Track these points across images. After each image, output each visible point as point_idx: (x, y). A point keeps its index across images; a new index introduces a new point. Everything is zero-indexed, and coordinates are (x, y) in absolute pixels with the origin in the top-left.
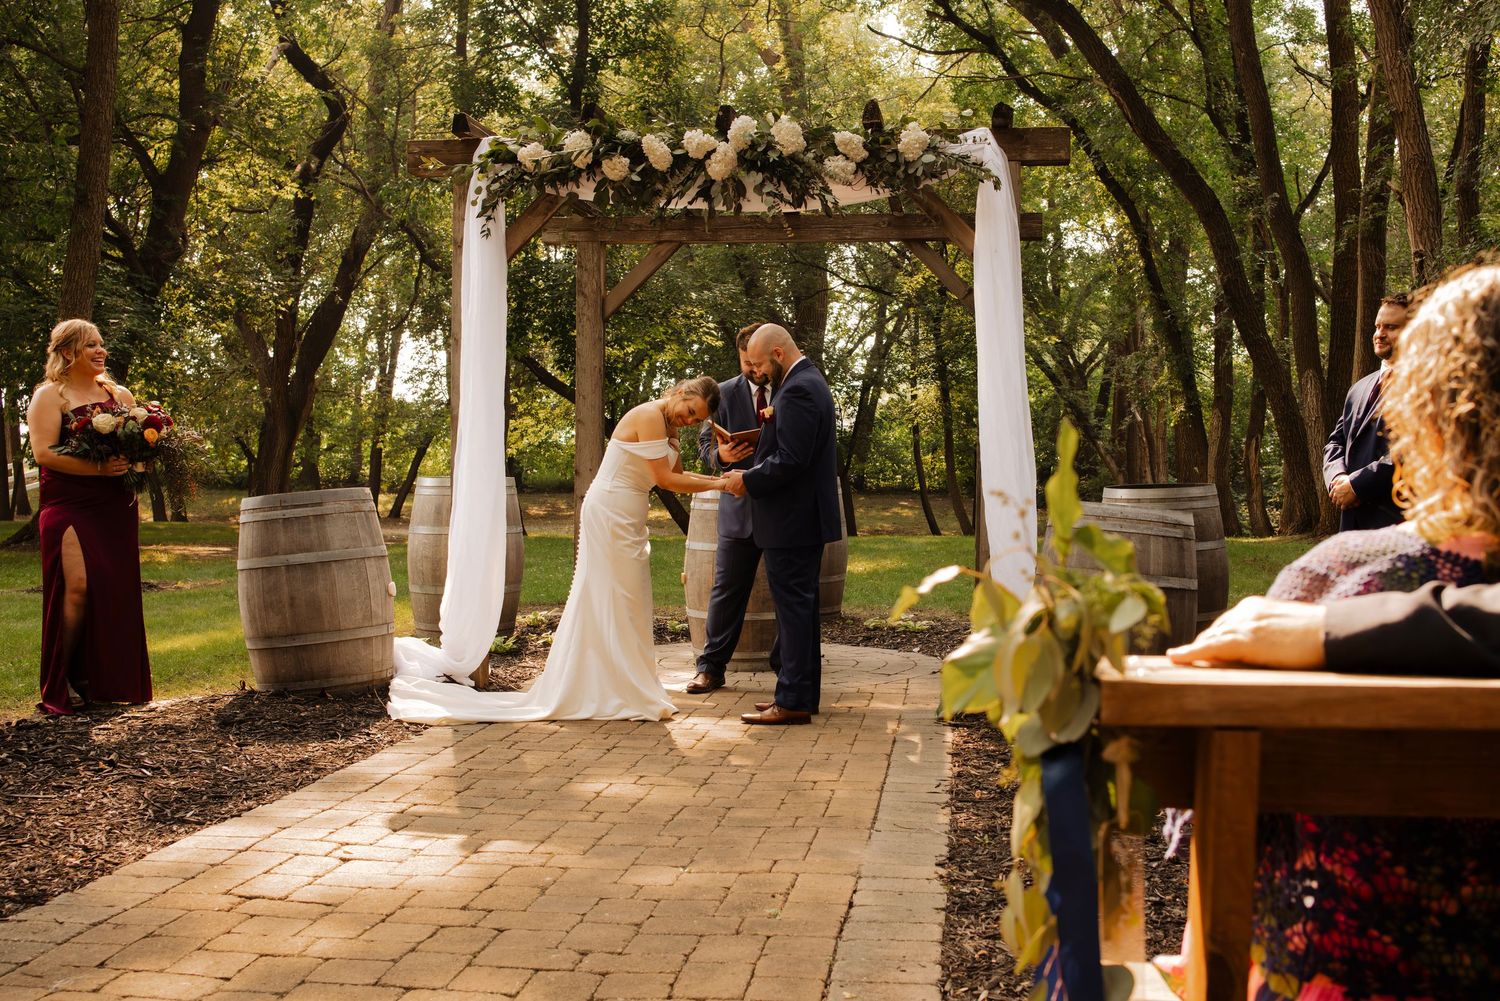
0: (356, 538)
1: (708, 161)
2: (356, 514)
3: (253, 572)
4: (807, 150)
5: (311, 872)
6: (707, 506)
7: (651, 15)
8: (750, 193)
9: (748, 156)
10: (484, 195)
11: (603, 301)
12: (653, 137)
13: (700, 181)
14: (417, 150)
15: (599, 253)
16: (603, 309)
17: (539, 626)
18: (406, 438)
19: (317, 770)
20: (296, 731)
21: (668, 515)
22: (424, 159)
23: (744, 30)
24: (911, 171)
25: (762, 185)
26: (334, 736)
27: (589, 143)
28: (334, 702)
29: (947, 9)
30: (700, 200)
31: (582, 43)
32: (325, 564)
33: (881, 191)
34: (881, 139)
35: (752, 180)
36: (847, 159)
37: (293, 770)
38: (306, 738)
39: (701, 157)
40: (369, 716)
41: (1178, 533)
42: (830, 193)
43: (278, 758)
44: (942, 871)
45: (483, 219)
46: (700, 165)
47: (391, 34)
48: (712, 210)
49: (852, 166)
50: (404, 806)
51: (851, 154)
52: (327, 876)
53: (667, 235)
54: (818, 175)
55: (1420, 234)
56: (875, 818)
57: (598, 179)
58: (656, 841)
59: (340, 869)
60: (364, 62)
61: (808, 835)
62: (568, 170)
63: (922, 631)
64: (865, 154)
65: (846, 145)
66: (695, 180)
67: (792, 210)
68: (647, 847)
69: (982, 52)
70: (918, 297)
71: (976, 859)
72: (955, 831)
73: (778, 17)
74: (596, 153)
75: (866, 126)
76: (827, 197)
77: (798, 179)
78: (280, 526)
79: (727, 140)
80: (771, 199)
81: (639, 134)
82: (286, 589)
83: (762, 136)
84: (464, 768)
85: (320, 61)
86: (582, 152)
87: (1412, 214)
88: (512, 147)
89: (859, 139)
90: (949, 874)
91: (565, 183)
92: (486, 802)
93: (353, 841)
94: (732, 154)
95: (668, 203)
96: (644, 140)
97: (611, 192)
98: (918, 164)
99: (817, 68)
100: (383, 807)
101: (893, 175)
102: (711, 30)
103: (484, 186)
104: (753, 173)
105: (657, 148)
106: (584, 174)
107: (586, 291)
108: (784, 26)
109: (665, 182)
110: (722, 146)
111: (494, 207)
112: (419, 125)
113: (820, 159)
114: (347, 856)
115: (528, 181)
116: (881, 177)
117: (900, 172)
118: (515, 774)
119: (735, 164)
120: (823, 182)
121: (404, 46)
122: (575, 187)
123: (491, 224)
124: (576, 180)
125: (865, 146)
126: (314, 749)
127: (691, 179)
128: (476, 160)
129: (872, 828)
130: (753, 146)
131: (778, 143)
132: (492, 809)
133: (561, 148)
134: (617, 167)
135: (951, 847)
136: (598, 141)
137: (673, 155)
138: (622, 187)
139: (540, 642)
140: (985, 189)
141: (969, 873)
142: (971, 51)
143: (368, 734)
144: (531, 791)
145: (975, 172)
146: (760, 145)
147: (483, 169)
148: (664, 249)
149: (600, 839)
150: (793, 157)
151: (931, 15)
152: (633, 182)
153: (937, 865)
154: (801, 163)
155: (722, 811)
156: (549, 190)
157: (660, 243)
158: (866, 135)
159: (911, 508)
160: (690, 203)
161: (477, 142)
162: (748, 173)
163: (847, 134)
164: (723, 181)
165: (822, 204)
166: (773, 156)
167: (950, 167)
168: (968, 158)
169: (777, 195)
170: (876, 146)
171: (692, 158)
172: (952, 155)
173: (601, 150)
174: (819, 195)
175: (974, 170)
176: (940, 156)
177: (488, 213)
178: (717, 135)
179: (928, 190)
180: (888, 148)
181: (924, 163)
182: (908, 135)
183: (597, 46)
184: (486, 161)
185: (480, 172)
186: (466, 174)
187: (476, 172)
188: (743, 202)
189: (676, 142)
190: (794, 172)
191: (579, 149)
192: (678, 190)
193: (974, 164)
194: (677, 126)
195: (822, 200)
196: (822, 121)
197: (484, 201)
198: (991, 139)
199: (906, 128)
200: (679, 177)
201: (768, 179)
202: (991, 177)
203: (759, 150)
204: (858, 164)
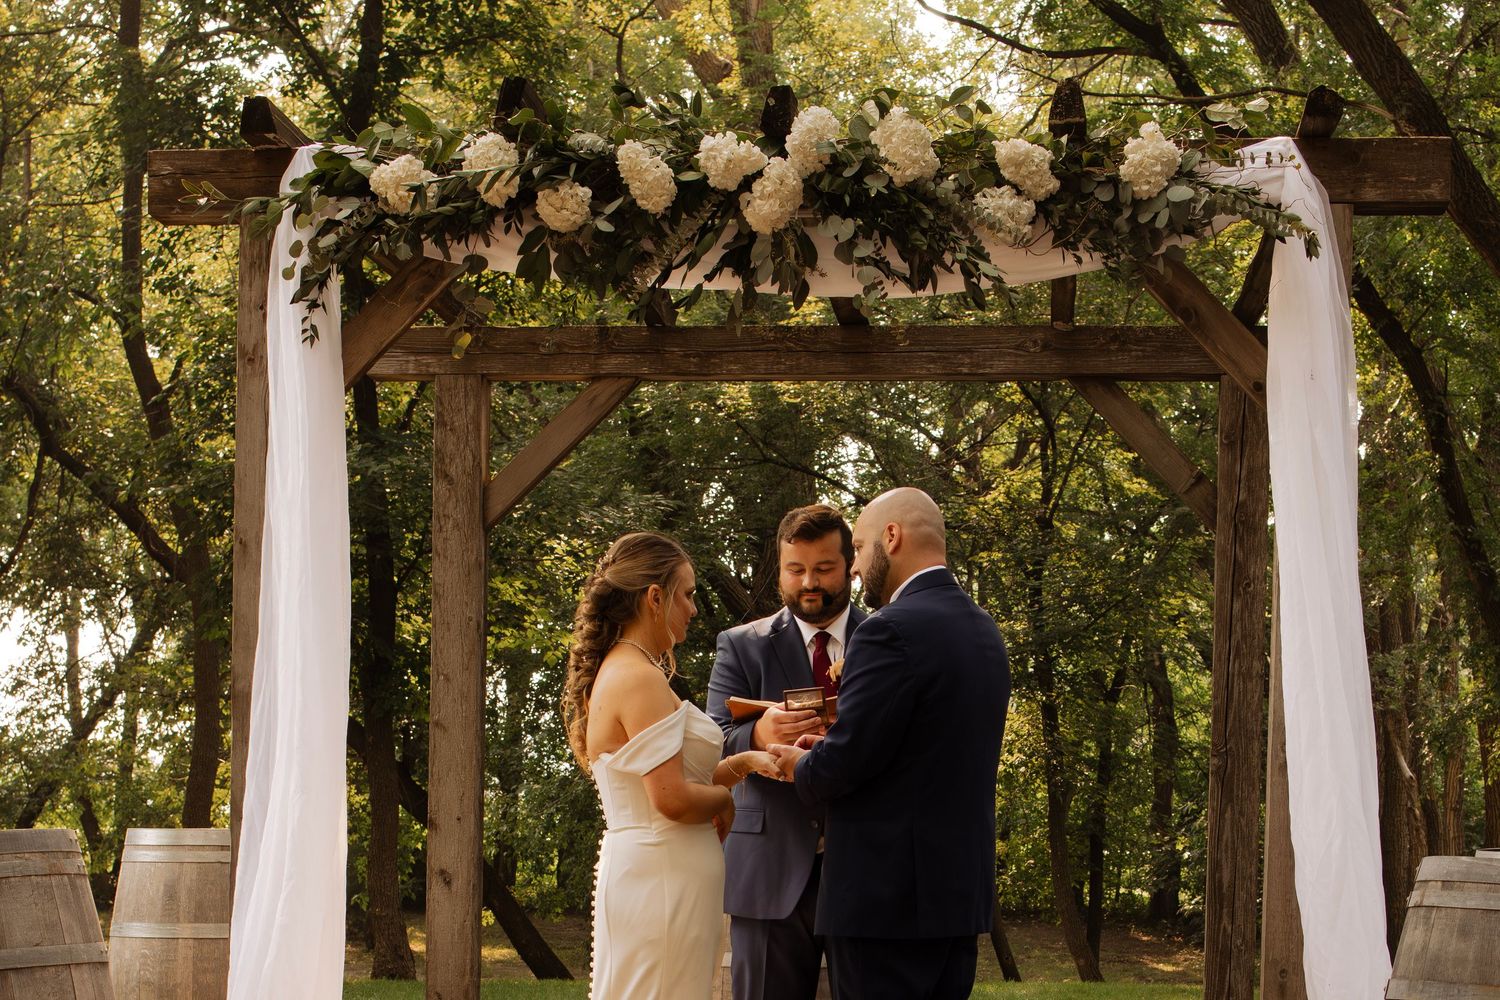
0: (55, 927)
1: (746, 196)
2: (54, 880)
4: (941, 176)
8: (827, 258)
9: (824, 185)
10: (304, 259)
11: (485, 490)
12: (638, 146)
13: (727, 236)
14: (167, 169)
15: (478, 399)
16: (485, 506)
22: (186, 185)
24: (1144, 219)
25: (851, 244)
27: (514, 157)
30: (728, 271)
33: (1085, 257)
34: (1086, 155)
35: (829, 235)
36: (1019, 193)
39: (732, 186)
42: (986, 258)
45: (302, 305)
46: (730, 202)
48: (749, 296)
49: (1027, 208)
51: (1028, 185)
53: (611, 363)
54: (961, 222)
57: (527, 228)
62: (471, 210)
64: (1053, 184)
65: (1018, 165)
66: (718, 232)
67: (909, 294)
69: (1136, 54)
74: (526, 176)
75: (1056, 131)
76: (983, 265)
77: (924, 232)
79: (784, 154)
80: (871, 271)
81: (610, 140)
83: (854, 145)
86: (502, 172)
88: (360, 164)
89: (1043, 155)
91: (462, 237)
94: (794, 182)
95: (664, 277)
96: (622, 152)
97: (553, 256)
98: (1162, 203)
101: (1108, 227)
103: (305, 243)
104: (835, 219)
105: (645, 168)
106: (499, 220)
107: (452, 471)
109: (660, 238)
110: (775, 166)
111: (322, 283)
112: (38, 190)
113: (966, 192)
115: (389, 230)
116: (1085, 229)
119: (800, 201)
120: (972, 238)
121: (13, 29)
122: (482, 243)
123: (317, 317)
124: (483, 230)
125: (1054, 167)
127: (708, 231)
128: (285, 188)
130: (835, 164)
131: (886, 161)
133: (458, 164)
134: (566, 205)
136: (530, 154)
137: (678, 183)
138: (574, 244)
140: (1288, 254)
145: (1274, 222)
146: (845, 165)
147: (302, 207)
148: (604, 391)
150: (914, 188)
152: (598, 234)
154: (932, 201)
156: (430, 249)
157: (595, 378)
158: (1056, 148)
160: (709, 278)
161: (287, 155)
162: (825, 218)
163: (1023, 145)
164: (774, 234)
165: (968, 283)
166: (875, 186)
167: (1225, 210)
168: (1256, 193)
169: (881, 264)
170: (1076, 169)
171: (713, 190)
172: (1224, 190)
173: (536, 171)
174: (962, 264)
175: (1270, 216)
176: (1203, 190)
177: (313, 295)
178: (764, 145)
179: (1174, 258)
180: (1100, 174)
181: (1169, 204)
182: (1140, 147)
183: (400, 31)
184: (306, 193)
185: (296, 214)
186: (269, 217)
187: (288, 214)
188: (812, 279)
189: (684, 156)
190: (915, 218)
191: (493, 169)
192: (684, 253)
193: (1268, 206)
194: (685, 126)
195: (967, 274)
196: (970, 119)
197: (304, 271)
198: (1299, 159)
199: (1136, 135)
200: (688, 227)
201: (864, 232)
202: (1301, 230)
203: (847, 173)
204: (1040, 205)
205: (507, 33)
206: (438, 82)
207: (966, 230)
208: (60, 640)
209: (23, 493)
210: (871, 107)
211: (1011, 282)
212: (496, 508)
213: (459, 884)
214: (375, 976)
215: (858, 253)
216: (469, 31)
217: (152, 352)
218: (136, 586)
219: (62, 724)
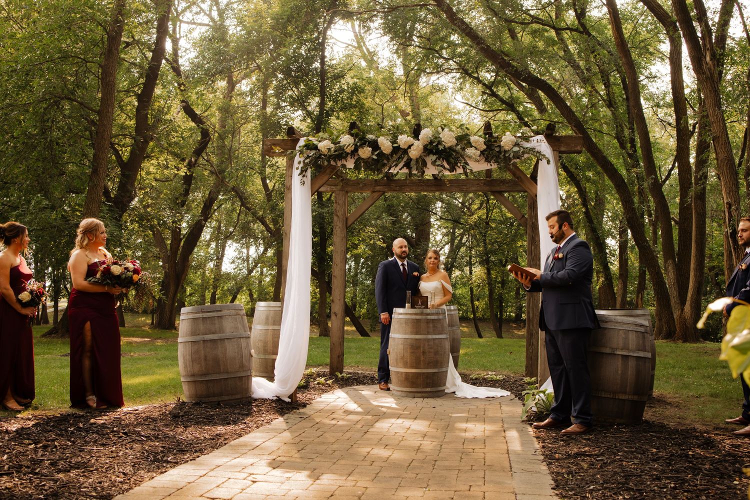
0: (237, 328)
1: (409, 150)
2: (237, 316)
3: (187, 344)
4: (457, 145)
5: (240, 486)
6: (401, 316)
7: (354, 91)
8: (429, 165)
9: (429, 147)
10: (302, 165)
11: (347, 219)
12: (383, 138)
13: (405, 159)
14: (269, 143)
15: (345, 196)
16: (346, 223)
17: (312, 375)
18: (228, 290)
19: (226, 439)
20: (210, 421)
21: (354, 328)
22: (273, 147)
23: (393, 101)
24: (507, 155)
25: (435, 161)
26: (229, 424)
27: (353, 141)
28: (225, 408)
29: (492, 90)
30: (405, 168)
31: (322, 105)
32: (222, 340)
33: (493, 164)
34: (492, 140)
35: (430, 159)
36: (476, 149)
37: (213, 439)
38: (215, 424)
39: (406, 148)
40: (243, 415)
41: (642, 329)
42: (468, 165)
43: (205, 433)
44: (556, 492)
45: (301, 176)
46: (405, 151)
47: (230, 101)
48: (410, 174)
49: (478, 153)
50: (275, 457)
51: (478, 147)
52: (248, 489)
53: (378, 188)
54: (462, 156)
55: (729, 194)
56: (511, 466)
57: (356, 158)
58: (406, 475)
59: (253, 486)
60: (217, 113)
61: (481, 474)
62: (342, 153)
63: (499, 380)
64: (485, 147)
65: (476, 142)
66: (403, 158)
67: (449, 173)
68: (403, 478)
69: (508, 110)
70: (475, 225)
71: (569, 486)
72: (553, 473)
73: (409, 95)
74: (356, 145)
75: (485, 134)
76: (467, 167)
77: (453, 158)
78: (201, 321)
79: (419, 140)
80: (440, 168)
81: (376, 137)
82: (203, 352)
83: (436, 138)
84: (298, 440)
85: (198, 112)
86: (350, 144)
87: (725, 185)
88: (315, 143)
89: (482, 140)
90: (561, 494)
91: (340, 160)
92: (314, 456)
93: (255, 473)
94: (421, 147)
95: (389, 169)
96: (379, 139)
97: (362, 164)
98: (511, 152)
99: (427, 118)
100: (265, 457)
101: (498, 157)
102: (378, 100)
103: (302, 161)
104: (431, 155)
105: (385, 143)
106: (349, 156)
107: (339, 214)
108: (411, 98)
109: (388, 160)
110: (416, 143)
111: (306, 171)
112: (242, 143)
113: (463, 149)
114: (255, 480)
115: (322, 158)
116: (493, 158)
117: (501, 156)
118: (323, 443)
119: (423, 151)
120: (465, 160)
121: (236, 105)
122: (345, 162)
123: (305, 179)
124: (345, 158)
125: (485, 143)
126: (220, 429)
127: (400, 158)
128: (297, 148)
129: (511, 471)
130: (431, 142)
131: (443, 141)
132: (318, 459)
133: (339, 142)
134: (366, 152)
135: (556, 481)
136: (357, 140)
137: (393, 147)
138: (368, 162)
139: (316, 382)
140: (543, 164)
141: (570, 493)
142: (503, 110)
143: (245, 423)
144: (335, 451)
145: (539, 156)
146: (435, 142)
147: (301, 152)
148: (376, 195)
149: (377, 474)
150: (450, 148)
151: (484, 93)
152: (373, 159)
153: (552, 489)
154: (455, 151)
155: (433, 463)
156: (332, 163)
157: (374, 192)
158: (485, 138)
159: (467, 327)
160: (400, 169)
161: (298, 140)
162: (429, 155)
163: (477, 138)
164: (416, 159)
165: (464, 171)
166: (441, 147)
167: (527, 153)
168: (535, 149)
169: (443, 166)
170: (490, 143)
171: (402, 148)
172: (527, 148)
173: (358, 144)
174: (463, 166)
175: (538, 155)
176: (521, 148)
177: (304, 174)
178: (414, 138)
179: (515, 165)
180: (496, 144)
181: (513, 152)
182: (505, 138)
183: (329, 106)
184: (303, 149)
185: (300, 154)
186: (293, 155)
187: (298, 154)
188: (426, 170)
189: (394, 141)
190: (451, 155)
191: (348, 144)
192: (394, 164)
193: (538, 152)
194: (395, 133)
195: (464, 169)
196: (464, 131)
197: (302, 168)
198: (545, 141)
199: (505, 135)
200: (395, 157)
201: (438, 159)
202: (546, 158)
203: (434, 144)
204: (481, 152)
205: (355, 107)
206: (338, 118)
207: (463, 158)
208: (245, 251)
209: (237, 215)
210: (440, 129)
211: (474, 170)
212: (349, 223)
213: (339, 316)
214: (320, 336)
215: (437, 164)
216: (346, 106)
217: (268, 181)
218: (264, 239)
219: (245, 271)
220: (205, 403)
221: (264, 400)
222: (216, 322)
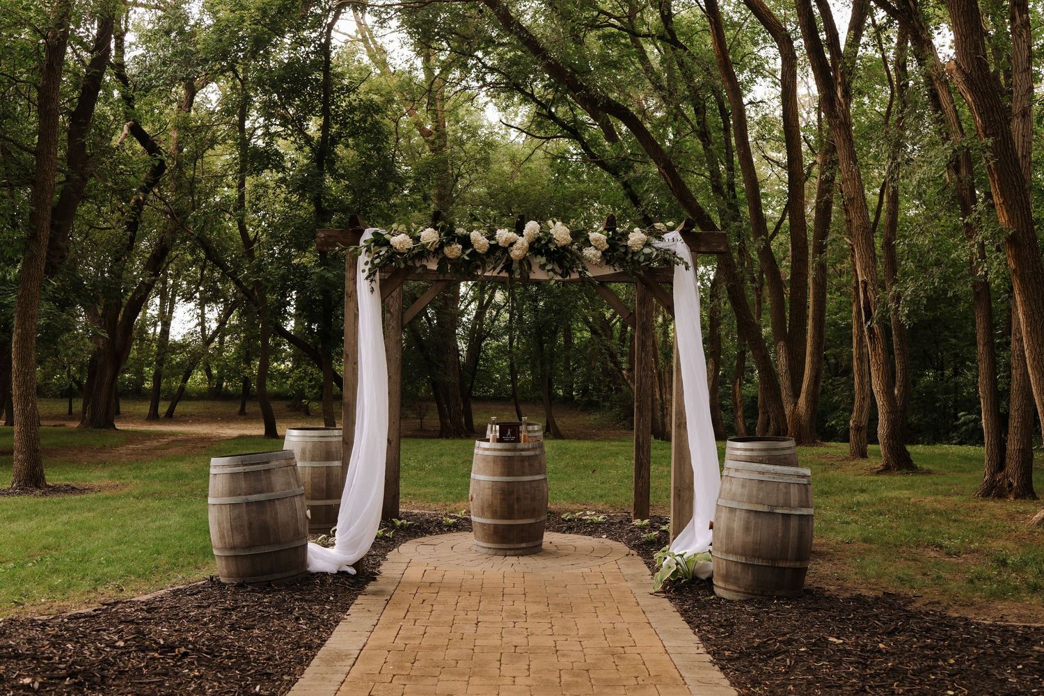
1: (511, 249)
2: (288, 468)
4: (572, 243)
8: (535, 268)
10: (369, 266)
12: (477, 233)
13: (505, 260)
24: (636, 258)
25: (544, 264)
27: (437, 236)
28: (279, 590)
30: (505, 271)
32: (272, 501)
33: (616, 268)
34: (617, 238)
35: (537, 262)
36: (596, 249)
39: (507, 245)
42: (587, 270)
45: (368, 280)
46: (505, 250)
49: (599, 254)
51: (599, 246)
54: (579, 259)
57: (440, 257)
62: (423, 252)
64: (607, 247)
65: (596, 240)
66: (501, 259)
67: (561, 279)
74: (441, 242)
75: (607, 230)
76: (586, 272)
77: (567, 261)
78: (242, 477)
79: (523, 236)
80: (550, 272)
81: (468, 231)
82: (246, 518)
83: (544, 234)
88: (387, 236)
89: (604, 237)
91: (420, 260)
94: (526, 244)
95: (483, 273)
96: (472, 234)
97: (449, 264)
98: (641, 253)
101: (624, 260)
103: (369, 262)
104: (539, 257)
105: (479, 239)
106: (432, 255)
109: (483, 261)
110: (520, 240)
111: (374, 274)
113: (580, 249)
115: (397, 258)
116: (617, 260)
117: (628, 259)
119: (528, 251)
120: (582, 264)
122: (425, 261)
123: (373, 285)
124: (427, 258)
125: (607, 241)
128: (362, 243)
130: (539, 240)
131: (555, 239)
133: (419, 238)
134: (454, 251)
136: (443, 235)
137: (489, 244)
138: (457, 263)
140: (679, 270)
146: (542, 240)
147: (368, 249)
150: (564, 248)
152: (464, 260)
154: (570, 252)
158: (608, 235)
160: (498, 273)
161: (362, 232)
162: (536, 256)
163: (597, 234)
164: (520, 260)
165: (580, 276)
166: (552, 247)
168: (669, 250)
170: (614, 242)
171: (501, 247)
172: (660, 249)
173: (444, 241)
174: (579, 271)
175: (673, 258)
176: (654, 249)
177: (371, 278)
178: (516, 233)
180: (621, 243)
181: (643, 254)
182: (633, 236)
184: (369, 245)
185: (366, 251)
186: (357, 252)
187: (363, 252)
188: (531, 274)
189: (491, 236)
190: (564, 257)
191: (431, 239)
192: (491, 266)
193: (672, 254)
194: (492, 227)
195: (580, 274)
197: (370, 269)
198: (681, 238)
199: (632, 232)
200: (492, 259)
201: (549, 261)
202: (684, 262)
203: (543, 242)
204: (603, 253)
207: (581, 261)
210: (550, 222)
211: (592, 276)
215: (546, 268)
220: (250, 584)
221: (323, 575)
222: (263, 477)
